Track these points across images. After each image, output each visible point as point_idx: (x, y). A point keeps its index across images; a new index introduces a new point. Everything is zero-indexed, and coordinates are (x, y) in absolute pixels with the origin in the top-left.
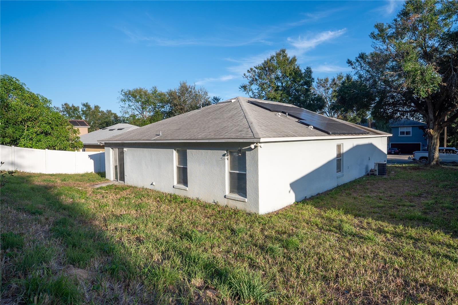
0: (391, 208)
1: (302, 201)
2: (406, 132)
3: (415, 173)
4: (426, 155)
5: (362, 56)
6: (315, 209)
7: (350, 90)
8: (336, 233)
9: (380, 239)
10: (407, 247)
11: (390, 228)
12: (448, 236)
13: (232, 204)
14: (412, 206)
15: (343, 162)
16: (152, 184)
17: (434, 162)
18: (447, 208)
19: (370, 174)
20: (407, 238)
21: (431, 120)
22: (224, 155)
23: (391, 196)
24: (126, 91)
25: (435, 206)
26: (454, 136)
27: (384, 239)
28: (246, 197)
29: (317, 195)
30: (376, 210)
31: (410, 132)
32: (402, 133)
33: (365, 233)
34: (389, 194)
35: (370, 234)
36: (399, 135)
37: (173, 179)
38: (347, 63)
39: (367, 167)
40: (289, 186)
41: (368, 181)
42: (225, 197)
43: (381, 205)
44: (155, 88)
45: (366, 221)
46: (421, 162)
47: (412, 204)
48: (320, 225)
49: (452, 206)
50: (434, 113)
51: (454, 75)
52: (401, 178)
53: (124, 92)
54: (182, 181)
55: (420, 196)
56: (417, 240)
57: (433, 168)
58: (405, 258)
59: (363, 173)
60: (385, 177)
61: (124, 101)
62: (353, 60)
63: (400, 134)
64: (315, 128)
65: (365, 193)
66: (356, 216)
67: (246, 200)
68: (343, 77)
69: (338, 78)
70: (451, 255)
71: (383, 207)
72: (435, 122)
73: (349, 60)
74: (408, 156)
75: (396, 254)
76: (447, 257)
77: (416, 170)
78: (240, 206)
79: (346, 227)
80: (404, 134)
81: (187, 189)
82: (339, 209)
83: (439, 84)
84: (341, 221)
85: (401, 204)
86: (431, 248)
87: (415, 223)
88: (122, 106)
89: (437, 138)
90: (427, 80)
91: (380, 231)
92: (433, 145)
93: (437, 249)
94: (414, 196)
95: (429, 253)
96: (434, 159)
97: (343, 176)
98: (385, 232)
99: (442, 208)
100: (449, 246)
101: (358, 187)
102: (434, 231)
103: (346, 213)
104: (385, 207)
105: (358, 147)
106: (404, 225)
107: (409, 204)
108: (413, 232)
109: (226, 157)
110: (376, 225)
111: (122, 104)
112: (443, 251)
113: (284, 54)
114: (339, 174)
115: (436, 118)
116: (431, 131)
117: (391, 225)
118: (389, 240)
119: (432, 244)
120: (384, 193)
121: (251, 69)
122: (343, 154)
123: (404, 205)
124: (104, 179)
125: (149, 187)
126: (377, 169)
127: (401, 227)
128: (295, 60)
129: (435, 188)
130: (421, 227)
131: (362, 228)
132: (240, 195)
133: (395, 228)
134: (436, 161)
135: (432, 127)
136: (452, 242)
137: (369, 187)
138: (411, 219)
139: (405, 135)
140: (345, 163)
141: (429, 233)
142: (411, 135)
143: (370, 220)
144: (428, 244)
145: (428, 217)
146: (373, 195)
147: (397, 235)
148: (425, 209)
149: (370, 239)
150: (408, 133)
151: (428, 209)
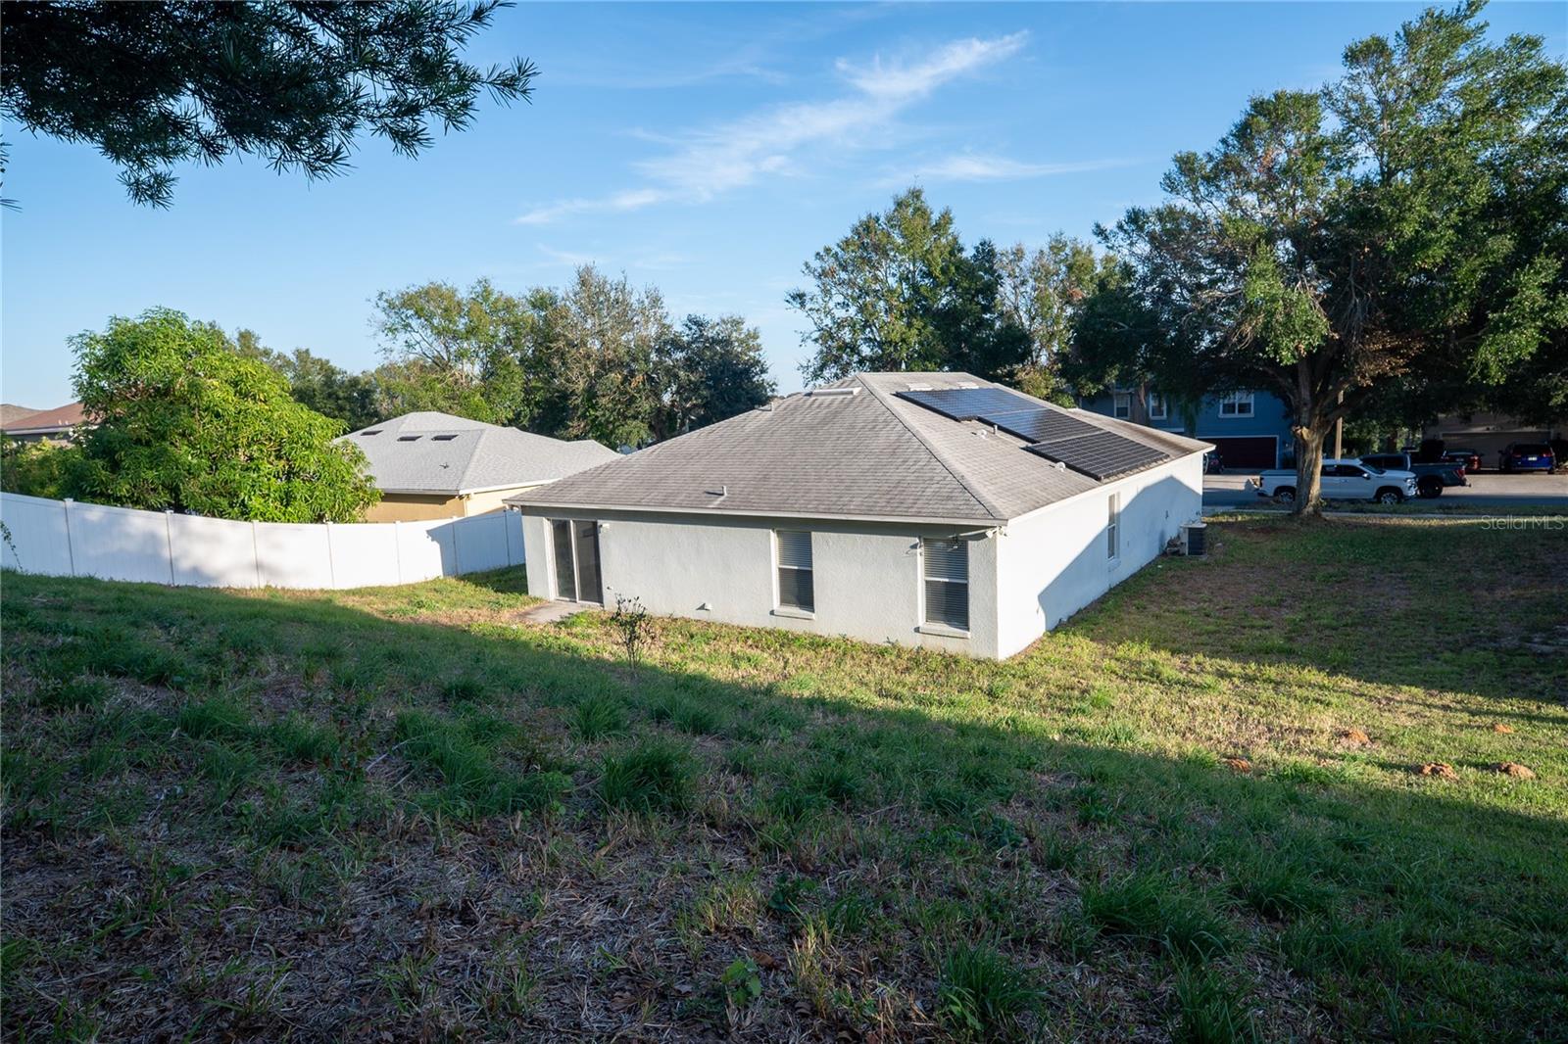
0: (1229, 633)
1: (1059, 629)
2: (1240, 405)
3: (1268, 544)
4: (1292, 481)
5: (1135, 218)
6: (1095, 645)
7: (1108, 325)
8: (1153, 683)
9: (1224, 685)
10: (1266, 693)
11: (1236, 668)
12: (1322, 674)
13: (932, 644)
14: (1268, 628)
15: (1119, 533)
16: (702, 608)
17: (1310, 509)
18: (1327, 627)
19: (1170, 552)
20: (1265, 681)
21: (1305, 404)
22: (914, 547)
23: (1226, 608)
24: (393, 295)
25: (1306, 624)
26: (1359, 422)
27: (1230, 686)
28: (968, 629)
29: (1078, 613)
30: (1204, 638)
31: (1249, 404)
32: (1230, 408)
33: (1198, 680)
34: (1222, 604)
35: (1209, 679)
36: (1221, 415)
37: (771, 594)
38: (1095, 234)
39: (1162, 536)
40: (1036, 599)
41: (1170, 574)
42: (917, 630)
43: (1211, 628)
44: (484, 283)
45: (1194, 659)
46: (1277, 502)
47: (1268, 623)
48: (1121, 673)
49: (1334, 623)
50: (1313, 385)
51: (1355, 305)
52: (1239, 560)
53: (387, 301)
54: (794, 599)
55: (1280, 604)
56: (1278, 684)
57: (1308, 524)
58: (1265, 707)
59: (1156, 552)
60: (1204, 558)
61: (393, 330)
62: (1110, 225)
63: (1224, 412)
64: (1068, 466)
65: (1174, 603)
66: (1174, 652)
67: (969, 634)
68: (1065, 245)
69: (1051, 248)
70: (1323, 698)
71: (1215, 632)
72: (1313, 409)
73: (1098, 226)
74: (1244, 479)
75: (1251, 703)
76: (1317, 701)
77: (1269, 532)
78: (953, 647)
79: (1168, 672)
80: (1234, 412)
81: (813, 616)
82: (1142, 642)
83: (1322, 336)
84: (1154, 663)
85: (1246, 624)
86: (1298, 692)
87: (1274, 658)
88: (384, 346)
89: (1317, 448)
90: (1297, 327)
91: (1222, 675)
92: (1309, 466)
93: (1306, 693)
94: (1270, 604)
95: (1295, 698)
96: (1308, 501)
97: (1119, 564)
98: (1230, 676)
99: (1320, 629)
100: (1322, 687)
101: (1154, 588)
102: (1303, 669)
103: (1155, 648)
104: (1219, 632)
105: (1146, 490)
106: (1258, 662)
107: (1261, 623)
108: (1272, 672)
109: (919, 551)
110: (1211, 665)
111: (384, 340)
112: (1313, 694)
113: (919, 204)
114: (1113, 561)
115: (1315, 398)
116: (1305, 431)
117: (1236, 665)
118: (1237, 687)
119: (1300, 687)
120: (1210, 601)
121: (828, 250)
122: (1119, 514)
123: (1253, 627)
124: (524, 597)
125: (692, 614)
126: (1185, 539)
127: (1253, 666)
128: (950, 221)
129: (1309, 583)
130: (1284, 664)
131: (1191, 672)
132: (950, 625)
133: (1244, 668)
134: (1314, 506)
135: (1306, 421)
136: (1326, 682)
137: (1176, 588)
138: (1268, 651)
139: (1236, 415)
140: (1124, 537)
141: (1295, 672)
142: (1252, 414)
143: (1200, 658)
144: (1295, 688)
145: (1295, 646)
146: (1191, 607)
147: (1249, 679)
148: (1290, 631)
149: (1210, 687)
150: (1244, 408)
151: (1294, 632)
